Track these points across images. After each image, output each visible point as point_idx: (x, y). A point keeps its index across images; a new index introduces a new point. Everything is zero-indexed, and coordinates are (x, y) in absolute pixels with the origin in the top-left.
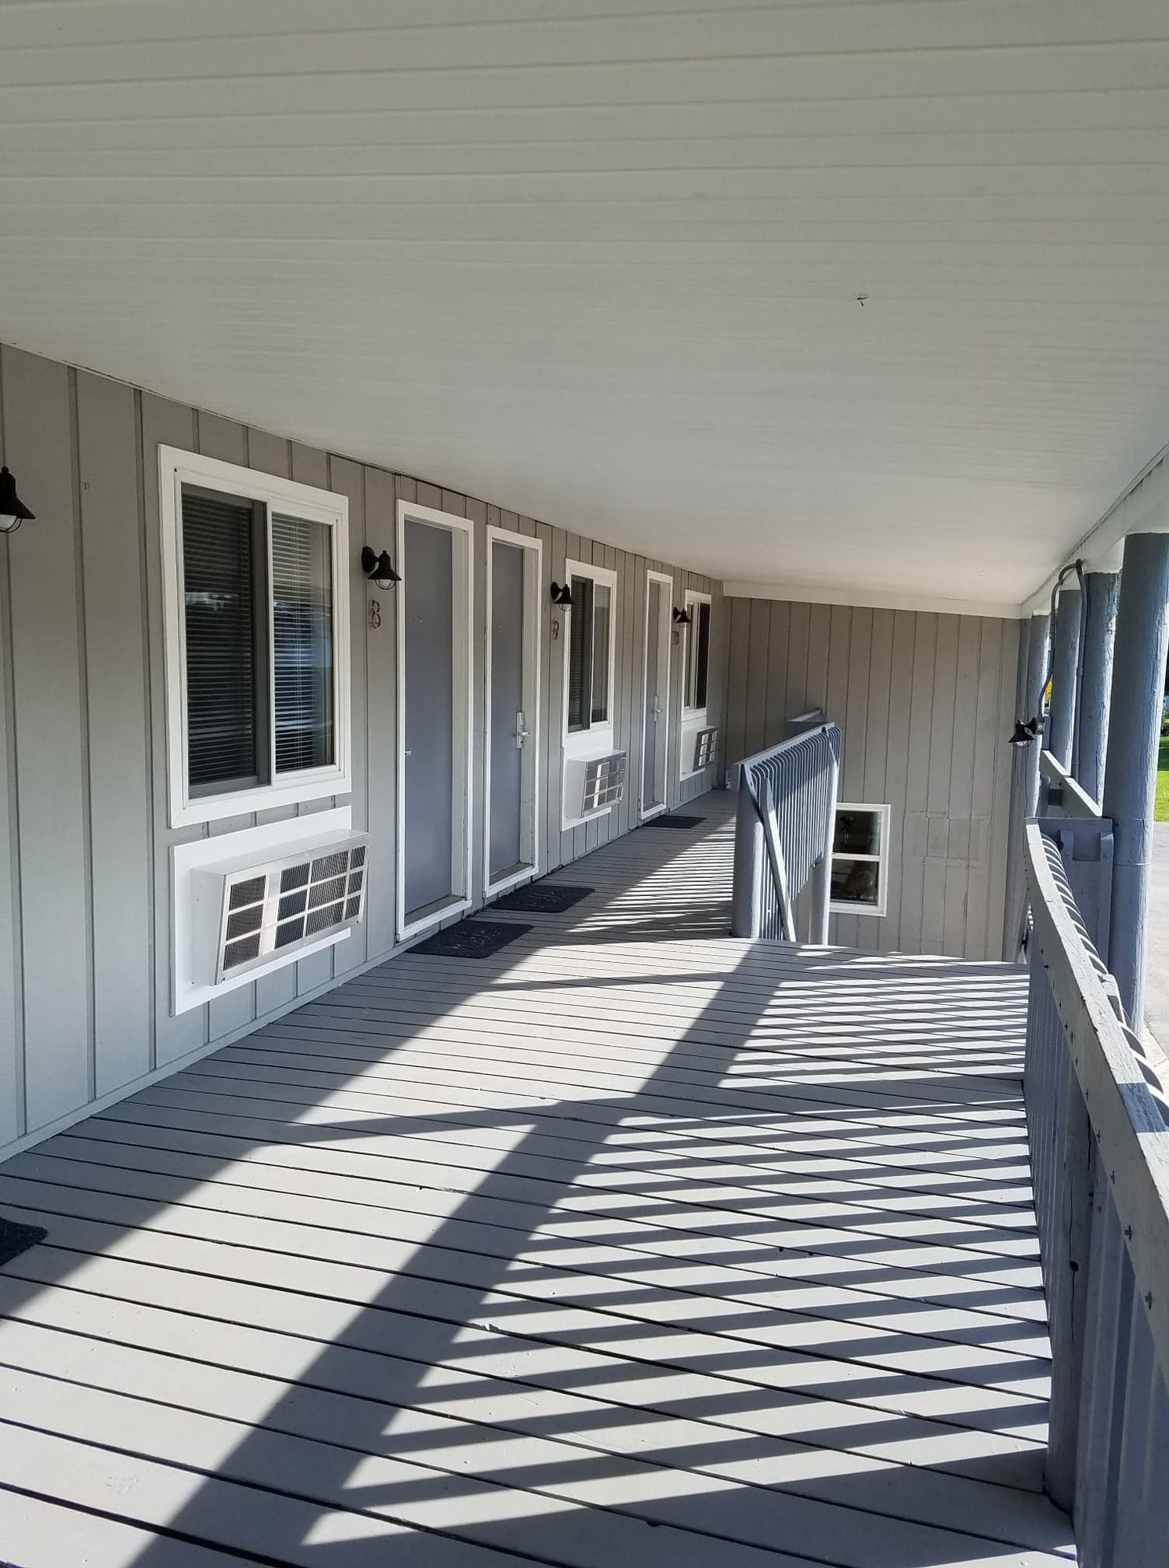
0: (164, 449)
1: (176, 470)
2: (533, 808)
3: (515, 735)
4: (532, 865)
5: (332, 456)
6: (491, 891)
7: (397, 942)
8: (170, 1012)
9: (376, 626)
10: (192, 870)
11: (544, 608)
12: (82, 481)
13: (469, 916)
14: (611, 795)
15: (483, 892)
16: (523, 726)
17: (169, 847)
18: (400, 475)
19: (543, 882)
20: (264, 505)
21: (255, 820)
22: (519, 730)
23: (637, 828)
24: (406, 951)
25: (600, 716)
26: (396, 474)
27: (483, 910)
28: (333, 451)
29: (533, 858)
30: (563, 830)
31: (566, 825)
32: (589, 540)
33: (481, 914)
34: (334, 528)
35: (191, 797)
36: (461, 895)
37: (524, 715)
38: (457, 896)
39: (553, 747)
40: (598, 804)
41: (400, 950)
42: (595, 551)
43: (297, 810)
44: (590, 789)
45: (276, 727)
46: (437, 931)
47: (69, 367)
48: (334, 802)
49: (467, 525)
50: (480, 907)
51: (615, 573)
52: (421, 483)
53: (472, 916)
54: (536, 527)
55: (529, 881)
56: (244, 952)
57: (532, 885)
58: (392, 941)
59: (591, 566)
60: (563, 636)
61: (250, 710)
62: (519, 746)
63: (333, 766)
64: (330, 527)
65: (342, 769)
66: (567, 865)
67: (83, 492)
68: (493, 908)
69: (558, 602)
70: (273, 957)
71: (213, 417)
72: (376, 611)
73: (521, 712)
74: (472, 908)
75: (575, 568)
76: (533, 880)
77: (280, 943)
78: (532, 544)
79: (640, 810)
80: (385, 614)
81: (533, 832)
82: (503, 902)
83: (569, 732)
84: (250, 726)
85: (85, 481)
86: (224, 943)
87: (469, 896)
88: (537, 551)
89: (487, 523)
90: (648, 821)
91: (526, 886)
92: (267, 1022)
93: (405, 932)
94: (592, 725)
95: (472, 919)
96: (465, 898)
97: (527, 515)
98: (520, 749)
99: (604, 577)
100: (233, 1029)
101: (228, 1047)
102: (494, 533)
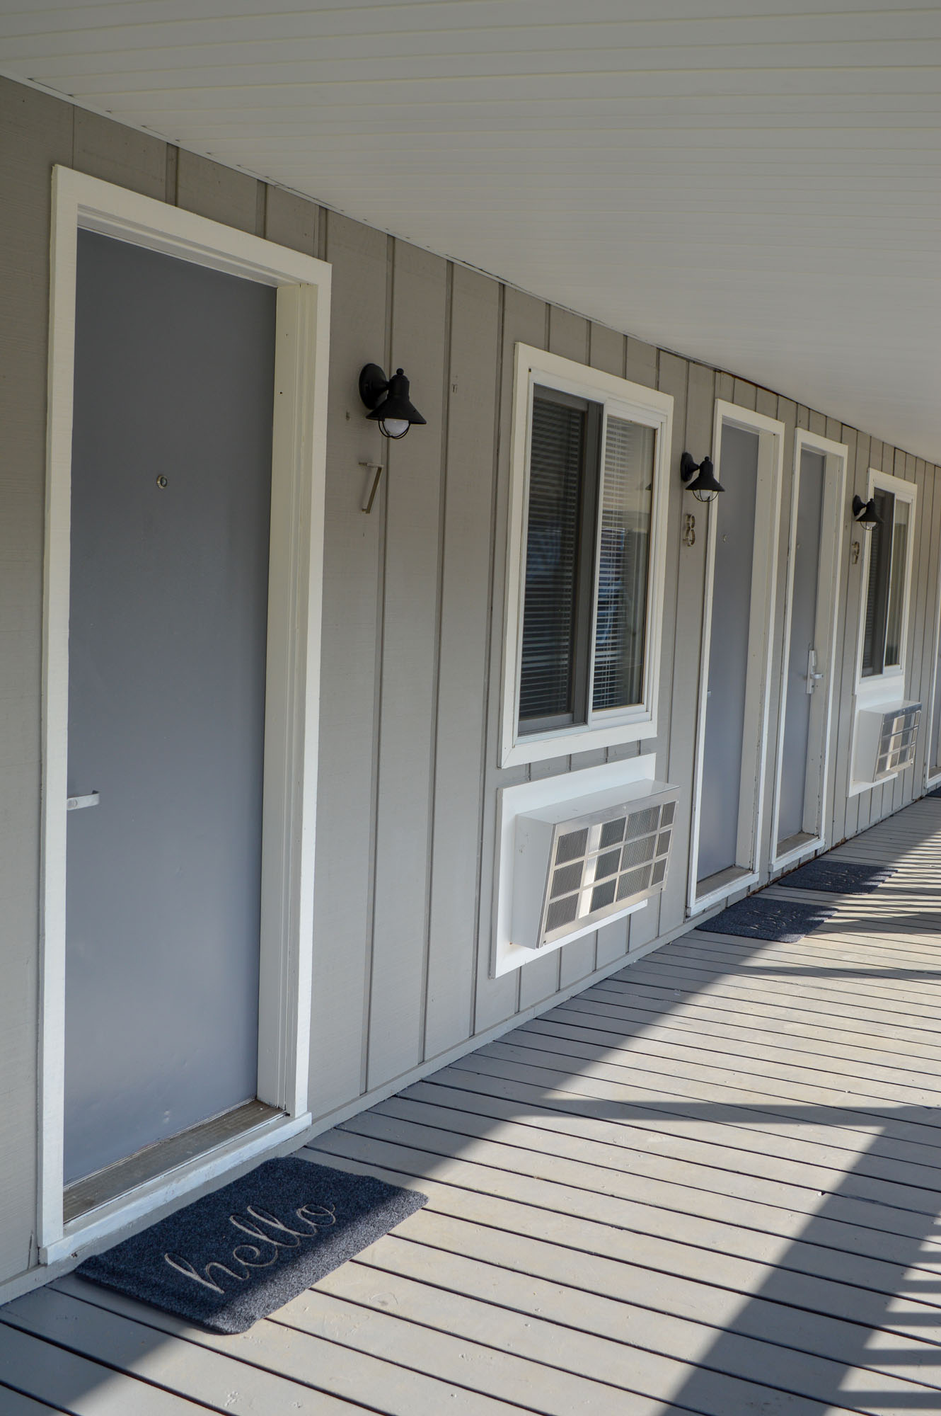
0: (521, 346)
1: (530, 370)
2: (822, 767)
3: (806, 678)
4: (818, 836)
5: (661, 352)
6: (780, 864)
7: (687, 917)
8: (489, 974)
9: (690, 543)
10: (517, 816)
11: (845, 527)
12: (451, 383)
13: (754, 893)
14: (902, 757)
15: (770, 865)
16: (815, 668)
17: (497, 789)
18: (720, 371)
19: (828, 858)
20: (600, 407)
21: (570, 763)
22: (811, 671)
23: (921, 798)
24: (696, 928)
25: (893, 659)
26: (716, 370)
27: (767, 886)
28: (664, 345)
29: (819, 828)
30: (850, 796)
31: (854, 790)
32: (891, 446)
33: (766, 891)
34: (659, 432)
35: (521, 733)
36: (748, 868)
37: (816, 654)
38: (742, 868)
39: (846, 695)
40: (891, 767)
41: (690, 926)
42: (897, 459)
43: (607, 755)
44: (885, 748)
45: (596, 657)
46: (724, 908)
47: (448, 261)
48: (639, 748)
49: (778, 427)
50: (765, 882)
51: (916, 486)
52: (739, 380)
53: (757, 892)
54: (843, 431)
55: (812, 856)
56: (563, 914)
57: (816, 860)
58: (683, 916)
59: (892, 476)
60: (862, 560)
61: (567, 637)
62: (810, 691)
63: (642, 705)
64: (655, 430)
65: (650, 710)
66: (851, 839)
67: (452, 394)
68: (780, 885)
69: (860, 520)
70: (588, 921)
71: (563, 311)
72: (690, 526)
73: (813, 650)
74: (758, 883)
75: (879, 480)
76: (818, 854)
77: (595, 906)
78: (837, 450)
79: (925, 776)
80: (699, 529)
81: (820, 796)
82: (788, 879)
83: (862, 677)
84: (566, 656)
85: (454, 384)
86: (548, 902)
87: (757, 868)
88: (841, 458)
89: (796, 427)
90: (933, 790)
91: (809, 862)
92: (570, 996)
93: (696, 906)
94: (886, 669)
95: (758, 896)
96: (751, 870)
97: (835, 418)
98: (810, 695)
99: (905, 491)
100: (540, 1000)
101: (536, 1018)
102: (805, 437)
